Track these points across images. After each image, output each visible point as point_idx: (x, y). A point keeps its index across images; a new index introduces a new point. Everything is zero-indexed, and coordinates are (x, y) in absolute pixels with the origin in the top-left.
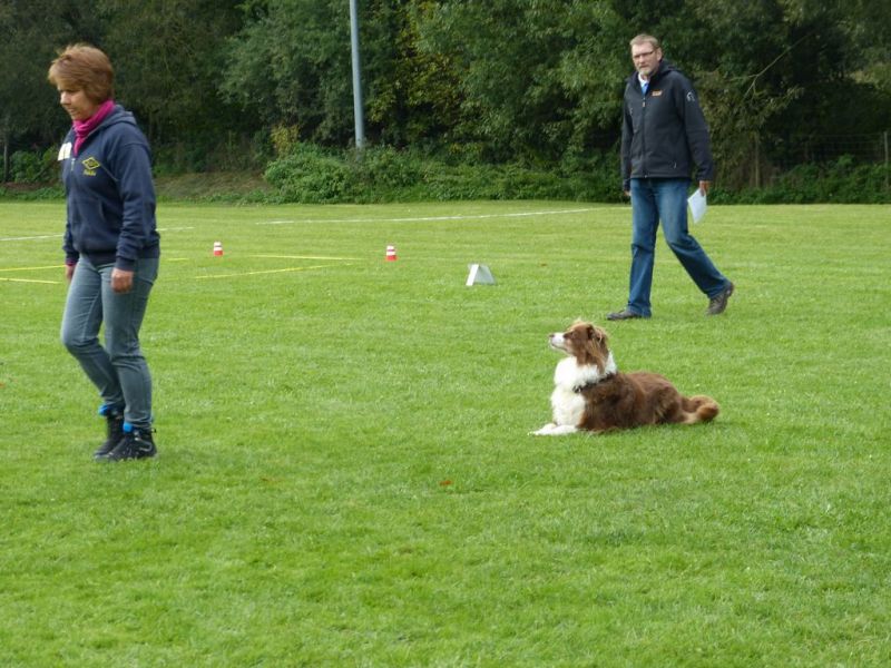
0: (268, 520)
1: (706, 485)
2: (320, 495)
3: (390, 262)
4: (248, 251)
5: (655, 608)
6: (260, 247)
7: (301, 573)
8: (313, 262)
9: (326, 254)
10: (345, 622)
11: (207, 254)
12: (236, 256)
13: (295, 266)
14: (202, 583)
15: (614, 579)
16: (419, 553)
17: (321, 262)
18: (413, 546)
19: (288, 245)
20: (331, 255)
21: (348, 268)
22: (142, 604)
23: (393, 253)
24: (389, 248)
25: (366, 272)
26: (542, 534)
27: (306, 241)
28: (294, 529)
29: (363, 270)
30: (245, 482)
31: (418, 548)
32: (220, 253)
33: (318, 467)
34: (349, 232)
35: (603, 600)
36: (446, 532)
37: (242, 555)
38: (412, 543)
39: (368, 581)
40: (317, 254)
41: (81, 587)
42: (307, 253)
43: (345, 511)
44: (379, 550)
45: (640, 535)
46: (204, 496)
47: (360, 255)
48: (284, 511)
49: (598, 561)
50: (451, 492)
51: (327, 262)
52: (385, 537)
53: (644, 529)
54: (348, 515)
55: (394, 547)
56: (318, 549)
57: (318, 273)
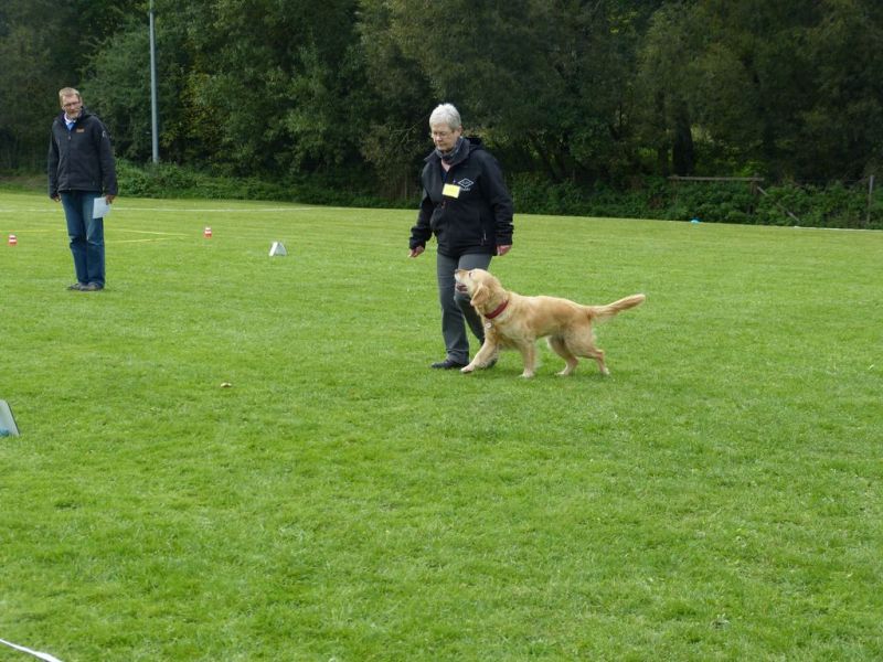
0: (244, 416)
3: (209, 238)
5: (548, 487)
6: (115, 225)
7: (289, 456)
8: (157, 236)
9: (161, 231)
10: (340, 492)
13: (145, 238)
14: (223, 462)
15: (507, 465)
16: (362, 443)
17: (162, 236)
18: (356, 438)
20: (166, 231)
21: (183, 241)
22: (189, 477)
23: (209, 232)
24: (207, 229)
25: (196, 244)
27: (145, 221)
28: (268, 424)
29: (194, 242)
31: (359, 439)
34: (170, 217)
35: (508, 479)
36: (371, 428)
37: (240, 441)
38: (353, 435)
39: (339, 463)
40: (158, 231)
41: (139, 462)
42: (149, 230)
43: (294, 411)
44: (335, 440)
45: (505, 433)
47: (185, 232)
48: (252, 410)
49: (488, 452)
50: (358, 399)
51: (166, 236)
52: (332, 431)
53: (505, 429)
54: (298, 413)
55: (343, 438)
56: (290, 438)
57: (165, 244)
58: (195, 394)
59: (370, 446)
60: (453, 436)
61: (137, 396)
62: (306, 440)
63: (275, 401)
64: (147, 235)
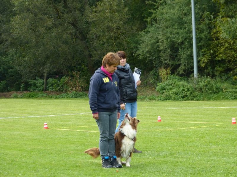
3: (235, 124)
4: (171, 120)
6: (175, 118)
8: (202, 125)
9: (204, 121)
11: (155, 121)
12: (167, 122)
13: (194, 126)
17: (205, 124)
19: (186, 117)
20: (207, 121)
21: (219, 127)
23: (235, 121)
24: (233, 119)
25: (227, 129)
27: (193, 116)
29: (225, 128)
32: (160, 120)
34: (208, 112)
40: (201, 121)
42: (196, 121)
47: (219, 122)
51: (207, 125)
57: (208, 129)
64: (196, 124)
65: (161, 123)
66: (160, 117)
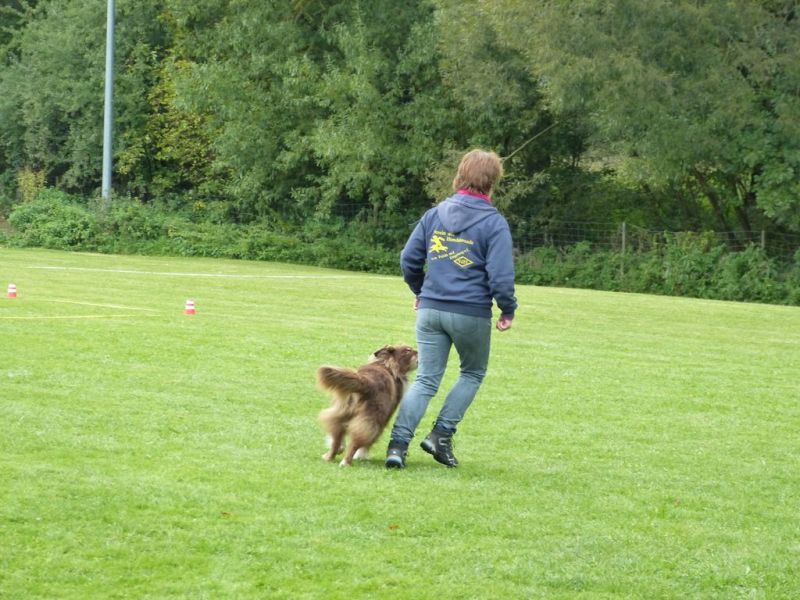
0: (249, 549)
1: (628, 544)
2: (284, 529)
3: (191, 315)
4: (40, 295)
6: (50, 292)
8: (113, 311)
9: (120, 303)
12: (30, 299)
13: (95, 312)
16: (404, 587)
17: (121, 312)
18: (397, 581)
19: (77, 291)
20: (126, 304)
21: (153, 319)
23: (192, 308)
24: (188, 302)
25: (172, 324)
26: (506, 577)
27: (93, 288)
28: (279, 559)
29: (169, 322)
30: (208, 514)
31: (401, 582)
32: (14, 294)
33: (266, 505)
34: (130, 283)
36: (417, 570)
37: (244, 578)
38: (393, 577)
40: (111, 302)
42: (100, 301)
43: (316, 547)
44: (369, 581)
45: (594, 583)
46: (176, 525)
47: (154, 306)
48: (259, 542)
50: (403, 536)
51: (125, 311)
52: (365, 571)
53: (596, 578)
54: (320, 550)
55: (379, 580)
56: (310, 578)
57: (126, 322)
58: (184, 520)
59: (414, 590)
60: (526, 583)
61: (105, 520)
62: (331, 580)
63: (290, 533)
64: (98, 308)
65: (15, 300)
66: (14, 286)
